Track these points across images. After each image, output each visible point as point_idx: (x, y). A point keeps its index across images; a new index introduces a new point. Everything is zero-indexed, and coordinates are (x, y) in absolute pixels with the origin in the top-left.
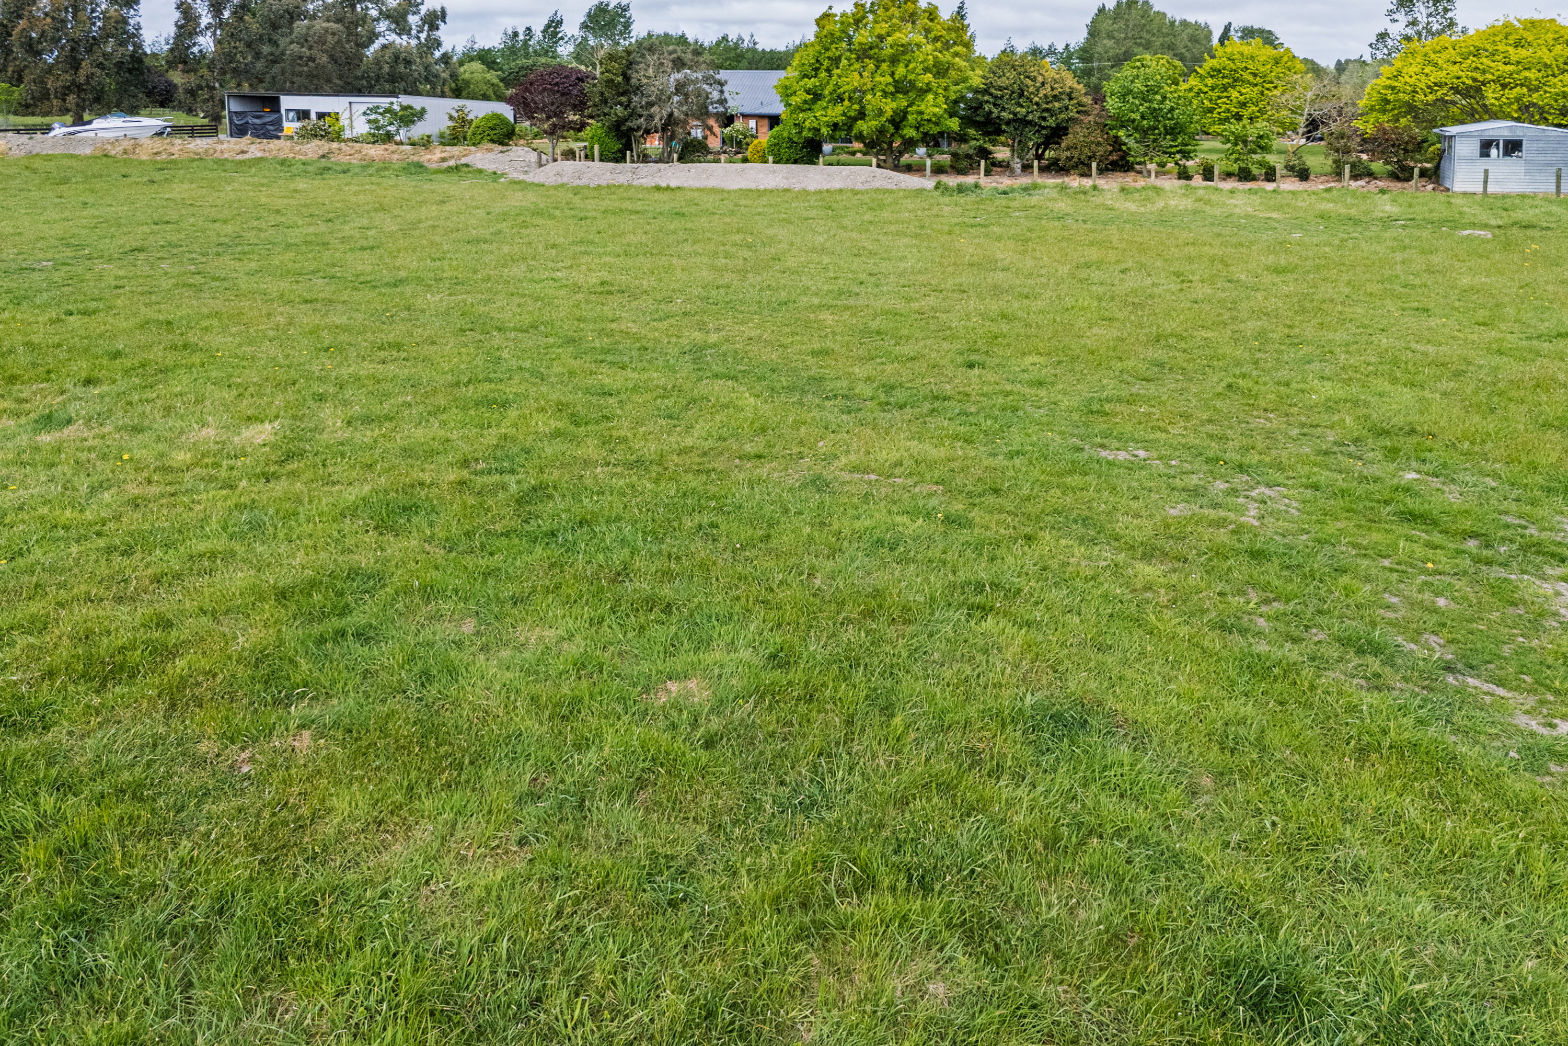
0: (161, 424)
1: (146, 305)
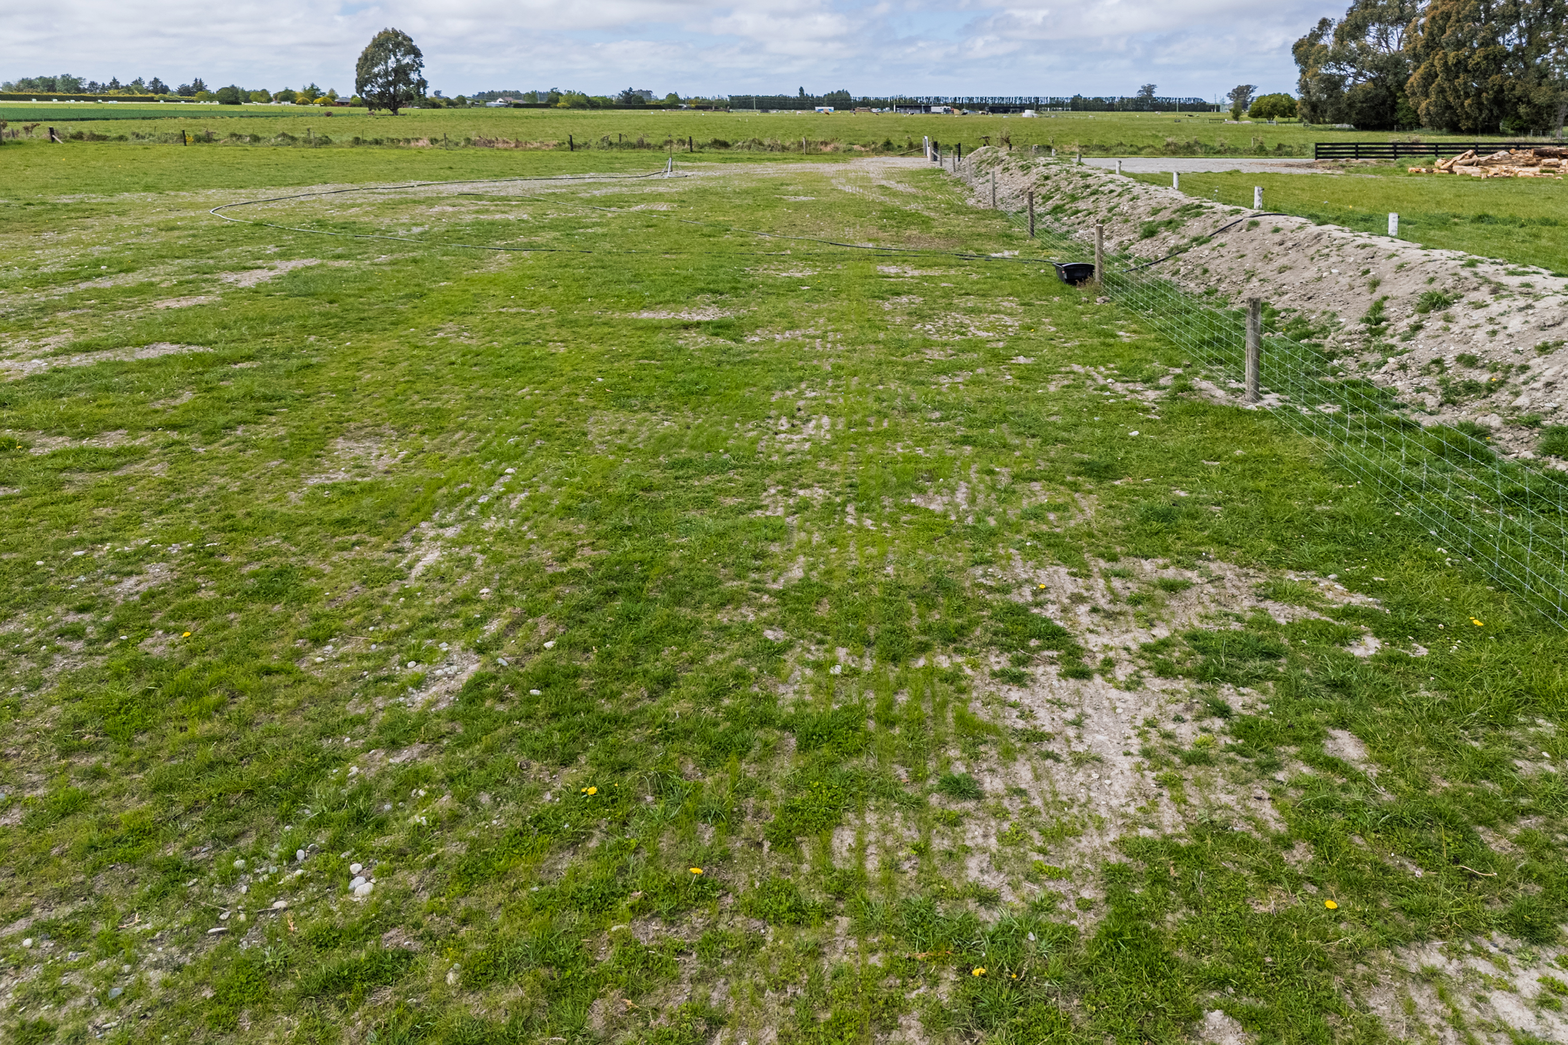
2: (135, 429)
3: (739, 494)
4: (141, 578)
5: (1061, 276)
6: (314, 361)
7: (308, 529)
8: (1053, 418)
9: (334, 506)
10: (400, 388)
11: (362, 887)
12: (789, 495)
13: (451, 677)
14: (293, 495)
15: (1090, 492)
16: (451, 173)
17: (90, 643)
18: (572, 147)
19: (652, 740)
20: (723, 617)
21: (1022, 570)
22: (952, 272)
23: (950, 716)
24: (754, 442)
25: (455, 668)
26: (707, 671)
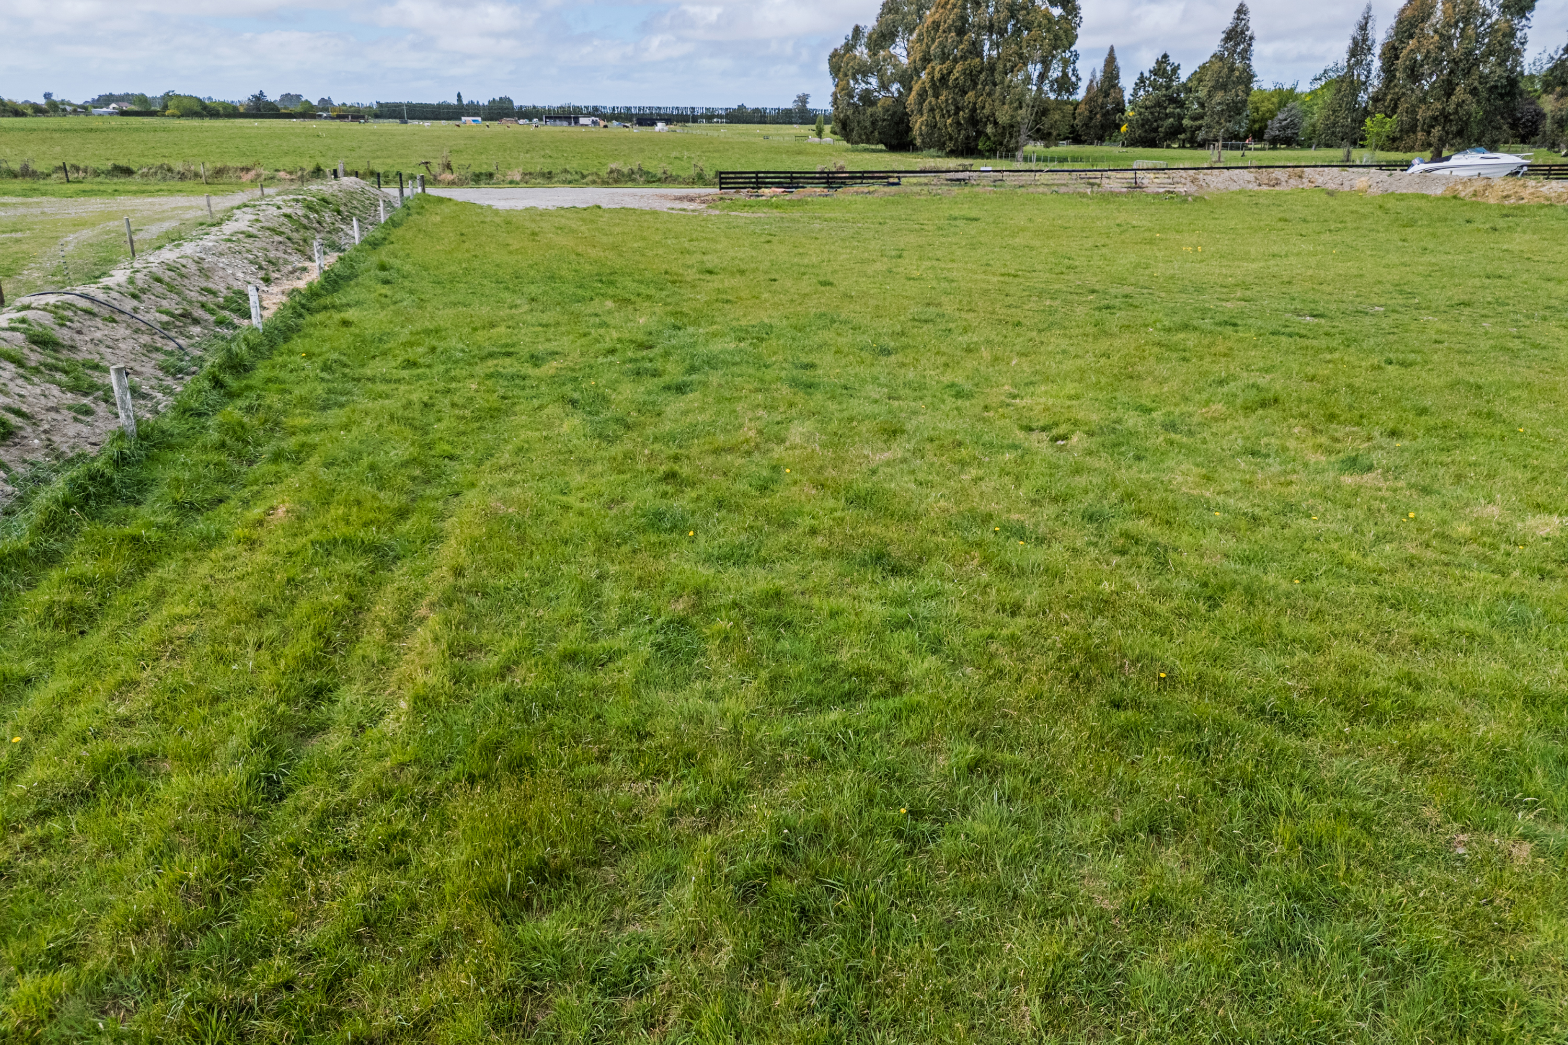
0: (1450, 491)
1: (1460, 364)
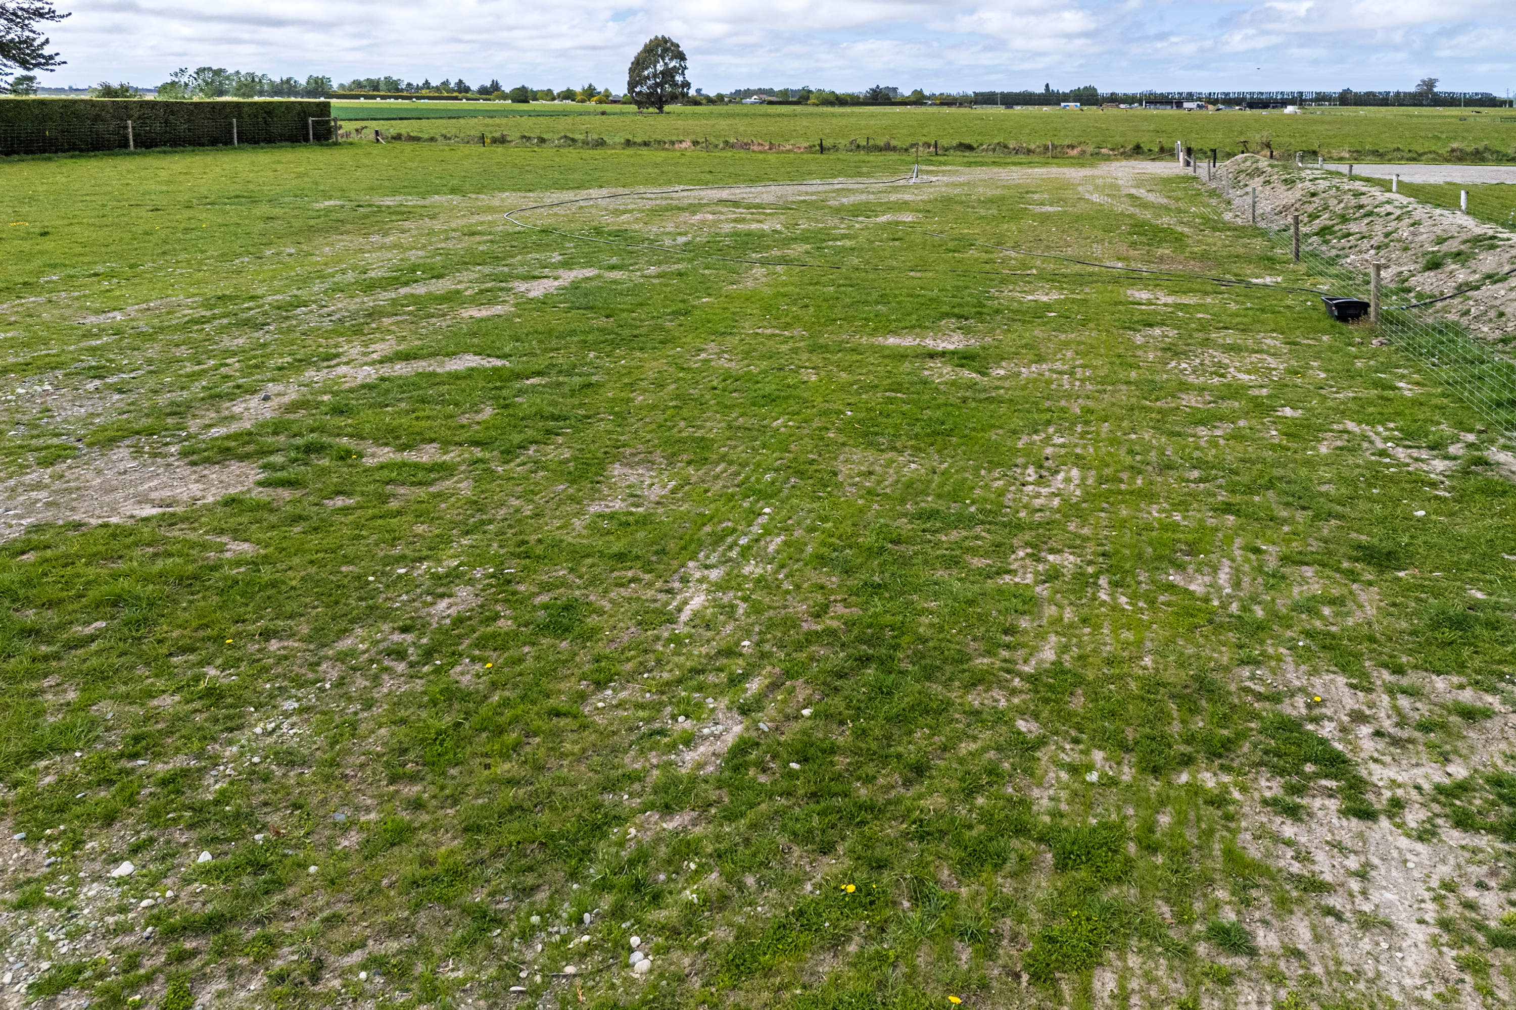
2: (446, 444)
3: (986, 555)
4: (451, 600)
5: (1331, 312)
6: (594, 379)
7: (589, 561)
8: (1324, 488)
9: (612, 538)
10: (669, 412)
11: (641, 963)
12: (1039, 560)
13: (717, 737)
14: (576, 522)
15: (1370, 583)
16: (711, 178)
17: (412, 665)
18: (822, 150)
19: (905, 835)
20: (974, 700)
21: (1294, 676)
22: (1209, 300)
23: (1217, 848)
24: (1001, 493)
25: (720, 727)
26: (961, 761)
